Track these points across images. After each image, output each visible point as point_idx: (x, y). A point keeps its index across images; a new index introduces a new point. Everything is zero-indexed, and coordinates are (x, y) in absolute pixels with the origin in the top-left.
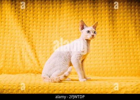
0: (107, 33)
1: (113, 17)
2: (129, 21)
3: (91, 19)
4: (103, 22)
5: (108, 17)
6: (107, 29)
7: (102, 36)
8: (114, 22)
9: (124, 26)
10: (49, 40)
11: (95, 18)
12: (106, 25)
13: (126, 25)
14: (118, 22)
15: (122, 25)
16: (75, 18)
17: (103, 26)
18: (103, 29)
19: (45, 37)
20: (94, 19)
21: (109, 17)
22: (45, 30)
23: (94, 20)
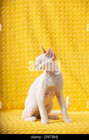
0: (66, 61)
1: (73, 42)
3: (48, 43)
4: (62, 48)
5: (67, 42)
6: (66, 57)
8: (75, 48)
11: (53, 43)
14: (79, 48)
15: (84, 52)
16: (29, 41)
17: (62, 52)
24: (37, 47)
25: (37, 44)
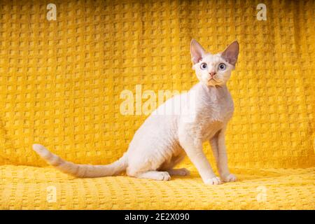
0: (174, 59)
1: (190, 20)
2: (229, 29)
3: (136, 25)
4: (165, 32)
5: (177, 19)
6: (174, 50)
7: (163, 66)
8: (193, 31)
9: (217, 42)
10: (30, 78)
11: (146, 23)
12: (174, 40)
13: (221, 38)
14: (201, 31)
15: (211, 39)
16: (95, 22)
17: (165, 41)
18: (165, 50)
19: (21, 71)
20: (143, 24)
21: (181, 20)
22: (22, 53)
23: (143, 28)
24: (112, 34)
25: (113, 27)
